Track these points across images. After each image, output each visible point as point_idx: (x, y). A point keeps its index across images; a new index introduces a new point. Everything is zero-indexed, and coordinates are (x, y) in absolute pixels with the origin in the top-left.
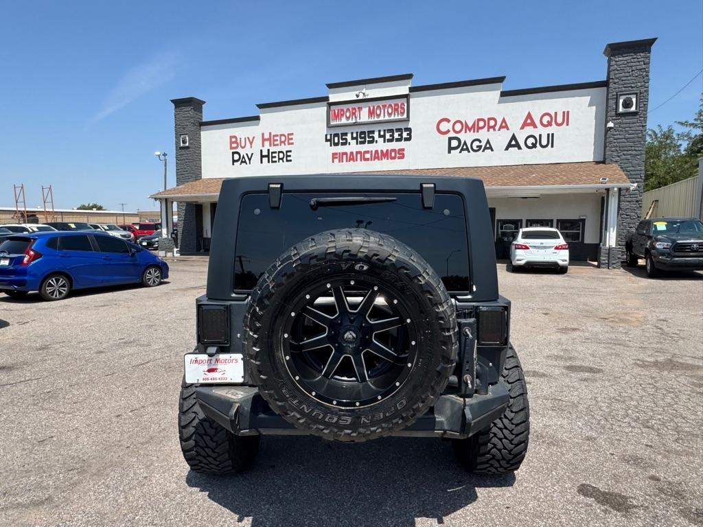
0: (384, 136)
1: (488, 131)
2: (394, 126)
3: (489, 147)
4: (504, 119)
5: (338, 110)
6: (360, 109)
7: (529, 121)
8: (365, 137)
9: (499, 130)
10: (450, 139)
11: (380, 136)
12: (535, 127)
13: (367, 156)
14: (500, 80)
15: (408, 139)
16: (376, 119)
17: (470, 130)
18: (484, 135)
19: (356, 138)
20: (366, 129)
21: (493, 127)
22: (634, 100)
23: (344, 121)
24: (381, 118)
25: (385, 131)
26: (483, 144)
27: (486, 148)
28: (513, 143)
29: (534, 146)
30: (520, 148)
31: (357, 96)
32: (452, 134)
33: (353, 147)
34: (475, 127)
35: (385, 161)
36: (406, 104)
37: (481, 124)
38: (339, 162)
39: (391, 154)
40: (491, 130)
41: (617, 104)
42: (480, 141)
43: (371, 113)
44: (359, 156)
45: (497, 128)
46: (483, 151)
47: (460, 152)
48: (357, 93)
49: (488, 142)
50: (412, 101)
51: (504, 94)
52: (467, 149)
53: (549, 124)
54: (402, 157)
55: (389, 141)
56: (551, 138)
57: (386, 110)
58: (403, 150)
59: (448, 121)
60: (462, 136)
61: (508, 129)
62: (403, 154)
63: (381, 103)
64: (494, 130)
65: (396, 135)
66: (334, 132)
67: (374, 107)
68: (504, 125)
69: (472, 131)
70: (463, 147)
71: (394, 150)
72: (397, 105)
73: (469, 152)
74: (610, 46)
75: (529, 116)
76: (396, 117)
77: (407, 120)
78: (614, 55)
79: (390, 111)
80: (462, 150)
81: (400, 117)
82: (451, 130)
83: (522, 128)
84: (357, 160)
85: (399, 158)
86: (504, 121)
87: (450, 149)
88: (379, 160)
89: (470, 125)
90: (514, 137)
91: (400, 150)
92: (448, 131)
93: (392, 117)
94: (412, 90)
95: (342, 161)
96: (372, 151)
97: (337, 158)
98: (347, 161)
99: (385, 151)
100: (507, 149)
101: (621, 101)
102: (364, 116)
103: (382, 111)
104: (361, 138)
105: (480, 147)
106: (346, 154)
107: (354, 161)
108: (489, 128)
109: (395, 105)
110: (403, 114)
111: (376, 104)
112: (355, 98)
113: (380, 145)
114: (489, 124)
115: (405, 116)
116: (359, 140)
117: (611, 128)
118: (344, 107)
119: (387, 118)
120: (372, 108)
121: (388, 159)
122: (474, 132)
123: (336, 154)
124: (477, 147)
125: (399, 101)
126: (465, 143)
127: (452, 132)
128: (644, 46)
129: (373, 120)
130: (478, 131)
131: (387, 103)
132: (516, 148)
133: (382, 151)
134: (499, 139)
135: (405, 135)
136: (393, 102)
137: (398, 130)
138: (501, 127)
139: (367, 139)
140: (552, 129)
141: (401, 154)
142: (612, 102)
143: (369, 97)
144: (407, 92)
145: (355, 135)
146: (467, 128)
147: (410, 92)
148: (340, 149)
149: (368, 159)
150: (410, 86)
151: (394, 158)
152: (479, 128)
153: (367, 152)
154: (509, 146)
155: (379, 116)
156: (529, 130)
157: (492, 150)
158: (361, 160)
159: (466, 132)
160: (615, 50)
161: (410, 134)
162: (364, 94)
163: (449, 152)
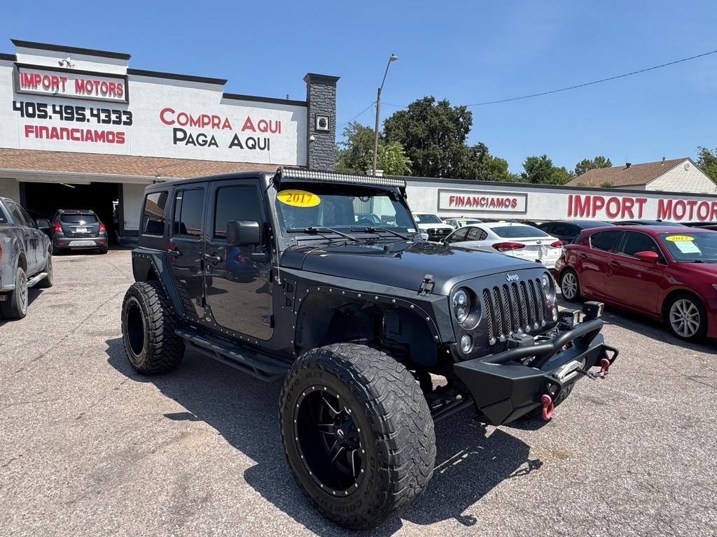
0: (98, 116)
1: (213, 128)
2: (111, 107)
3: (214, 142)
4: (227, 119)
5: (32, 75)
6: (64, 80)
7: (249, 125)
8: (72, 112)
9: (223, 128)
10: (175, 130)
11: (92, 115)
12: (254, 130)
13: (77, 135)
14: (222, 82)
15: (129, 123)
16: (86, 95)
17: (195, 124)
18: (209, 131)
19: (61, 112)
20: (74, 104)
21: (218, 125)
22: (327, 121)
23: (40, 89)
24: (93, 95)
25: (98, 110)
26: (209, 139)
27: (211, 144)
28: (235, 142)
29: (254, 147)
30: (242, 147)
31: (61, 64)
32: (177, 125)
33: (55, 122)
34: (200, 122)
35: (100, 143)
36: (124, 86)
37: (206, 120)
38: (37, 137)
39: (108, 137)
40: (216, 127)
41: (315, 122)
42: (206, 137)
43: (79, 87)
44: (65, 133)
45: (221, 126)
46: (209, 146)
47: (186, 144)
48: (61, 60)
49: (213, 138)
50: (130, 83)
51: (226, 96)
52: (193, 142)
53: (265, 130)
54: (123, 141)
55: (104, 121)
56: (267, 141)
57: (99, 88)
58: (123, 134)
59: (173, 112)
60: (187, 128)
61: (231, 129)
62: (123, 139)
63: (93, 79)
64: (219, 128)
65: (113, 117)
66: (26, 100)
67: (83, 81)
68: (227, 125)
69: (197, 125)
70: (190, 140)
71: (112, 133)
72: (114, 85)
73: (195, 145)
74: (310, 74)
75: (249, 120)
76: (112, 97)
77: (127, 102)
78: (311, 83)
79: (104, 89)
80: (188, 142)
81: (116, 98)
82: (176, 120)
83: (243, 130)
84: (62, 138)
85: (118, 142)
86: (227, 120)
87: (176, 140)
88: (92, 141)
89: (195, 120)
90: (236, 137)
91: (118, 133)
92: (173, 122)
93: (107, 97)
94: (130, 71)
95: (41, 137)
96: (82, 130)
97: (32, 132)
98: (48, 137)
99: (100, 133)
100: (230, 147)
101: (318, 121)
102: (70, 88)
103: (94, 87)
104: (66, 113)
105: (205, 142)
106: (46, 129)
107: (58, 138)
108: (214, 125)
109: (111, 84)
110: (121, 95)
111: (86, 78)
112: (58, 66)
113: (93, 125)
114: (214, 121)
115: (123, 98)
116: (64, 115)
117: (313, 141)
118: (42, 74)
119: (100, 96)
120: (80, 82)
121: (104, 141)
122: (199, 126)
123: (32, 127)
124: (203, 141)
125: (116, 81)
126: (191, 136)
127: (177, 123)
128: (331, 81)
129: (81, 95)
130: (203, 127)
131: (101, 80)
132: (239, 147)
133: (96, 132)
134: (224, 137)
135: (124, 118)
136: (108, 80)
137: (115, 112)
138: (224, 126)
139: (76, 116)
140: (268, 135)
141: (120, 138)
142: (312, 120)
143: (75, 68)
144: (124, 73)
145: (58, 109)
146: (191, 121)
147: (128, 73)
148: (36, 122)
149: (77, 139)
150: (128, 67)
151: (112, 141)
152: (204, 124)
153: (77, 131)
154: (232, 144)
155: (90, 92)
156: (249, 133)
157: (217, 146)
158: (68, 139)
159: (191, 125)
160: (313, 79)
161: (130, 118)
162: (68, 63)
163: (175, 143)
